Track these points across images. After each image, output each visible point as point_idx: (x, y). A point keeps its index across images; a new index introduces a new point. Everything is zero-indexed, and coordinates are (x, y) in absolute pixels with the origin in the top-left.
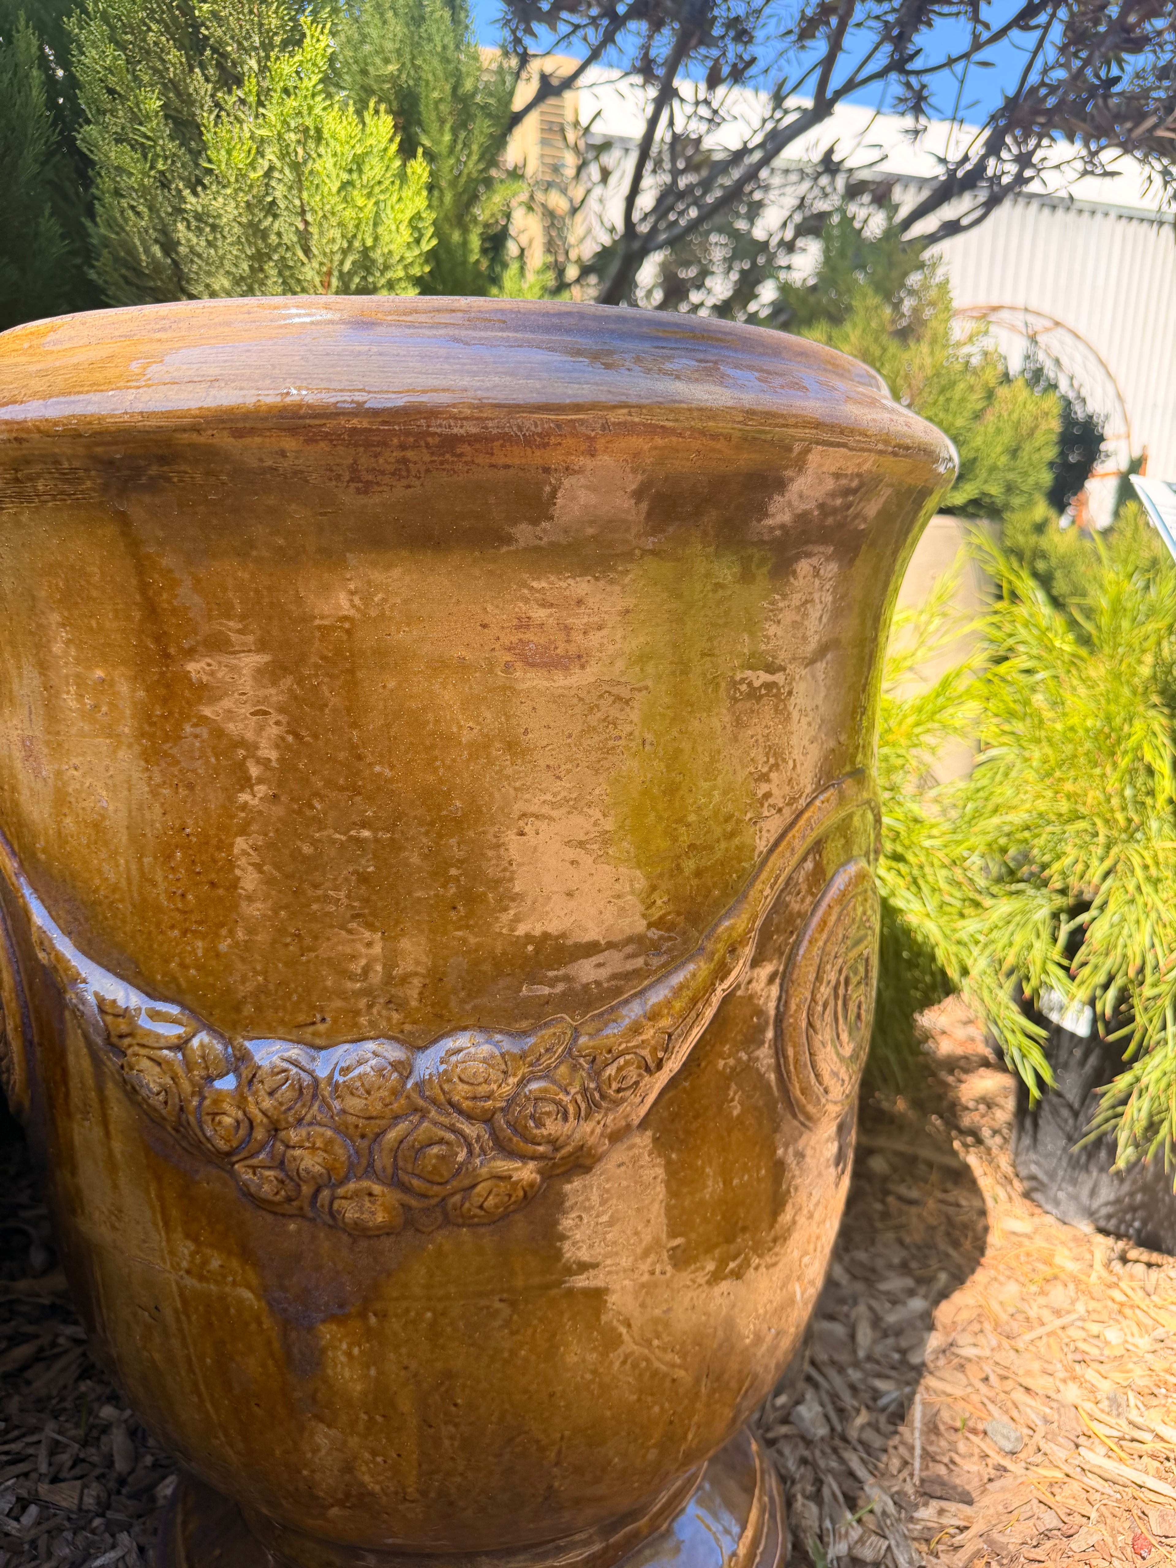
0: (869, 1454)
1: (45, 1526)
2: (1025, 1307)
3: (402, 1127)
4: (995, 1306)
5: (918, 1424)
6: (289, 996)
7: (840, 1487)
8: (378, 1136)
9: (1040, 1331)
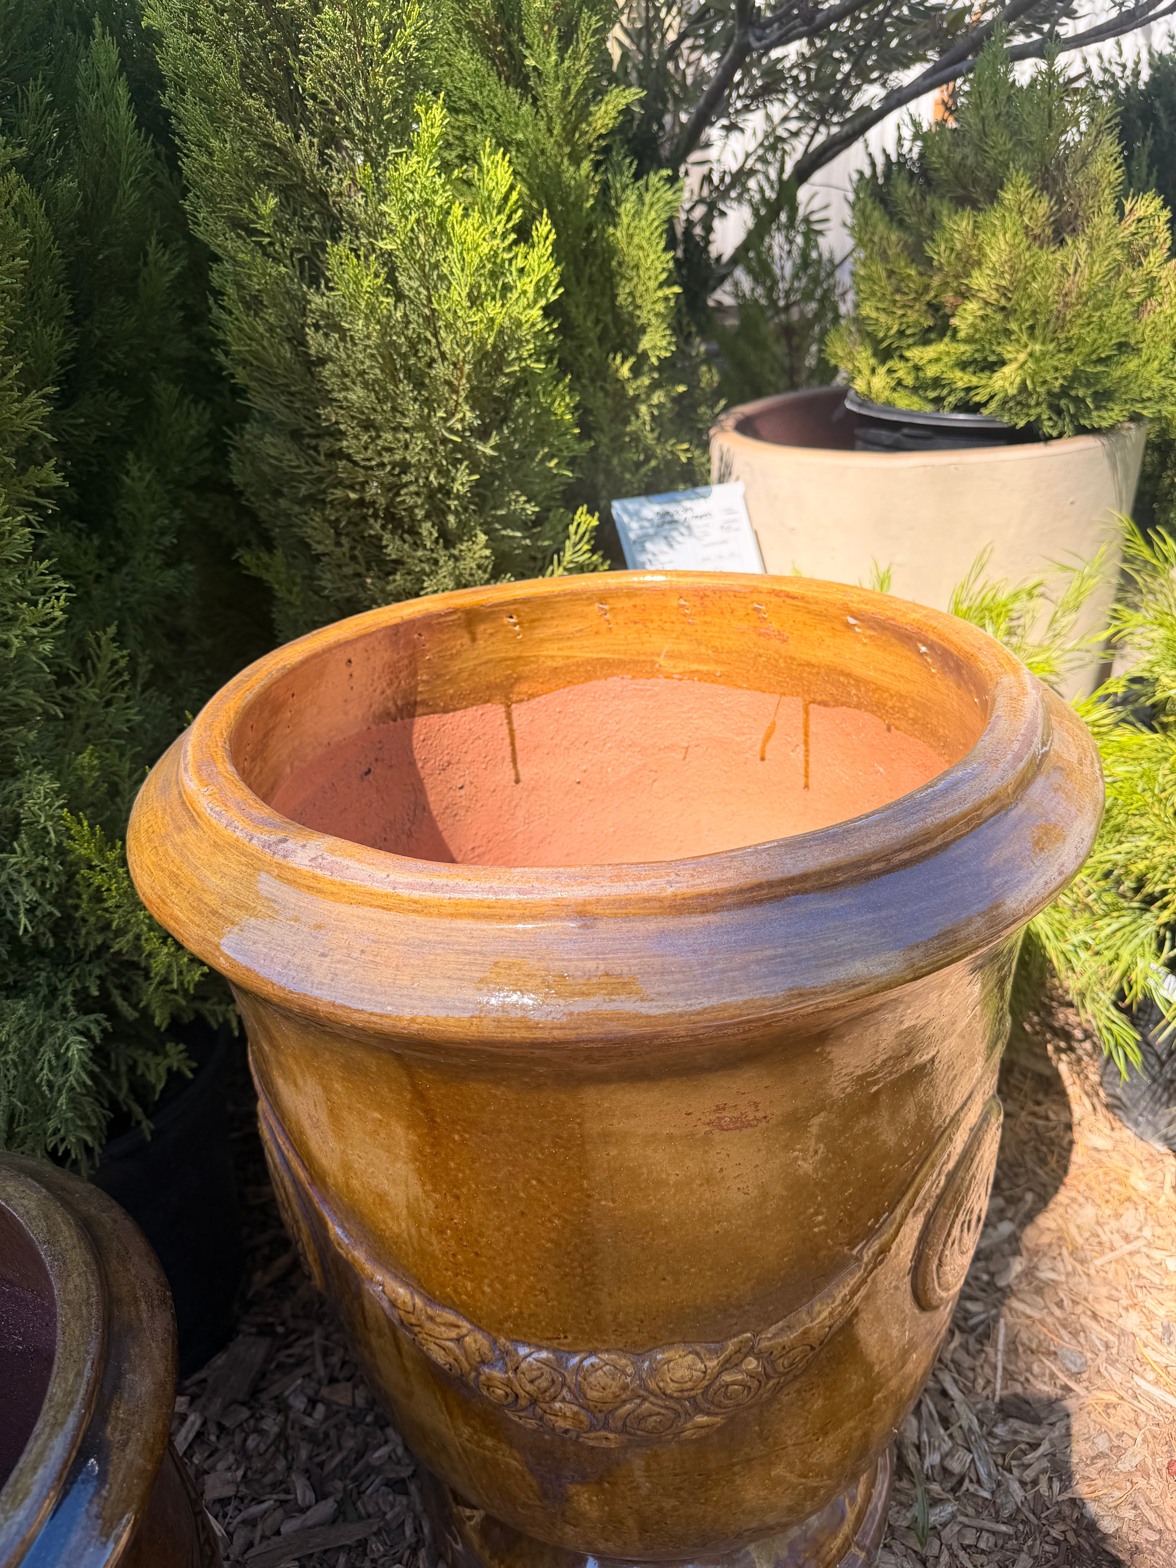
0: (959, 1374)
1: (332, 1422)
2: (1100, 1231)
3: (628, 1407)
4: (1074, 1231)
5: (1001, 1346)
6: (540, 1322)
7: (935, 1405)
8: (612, 1412)
9: (1110, 1256)
